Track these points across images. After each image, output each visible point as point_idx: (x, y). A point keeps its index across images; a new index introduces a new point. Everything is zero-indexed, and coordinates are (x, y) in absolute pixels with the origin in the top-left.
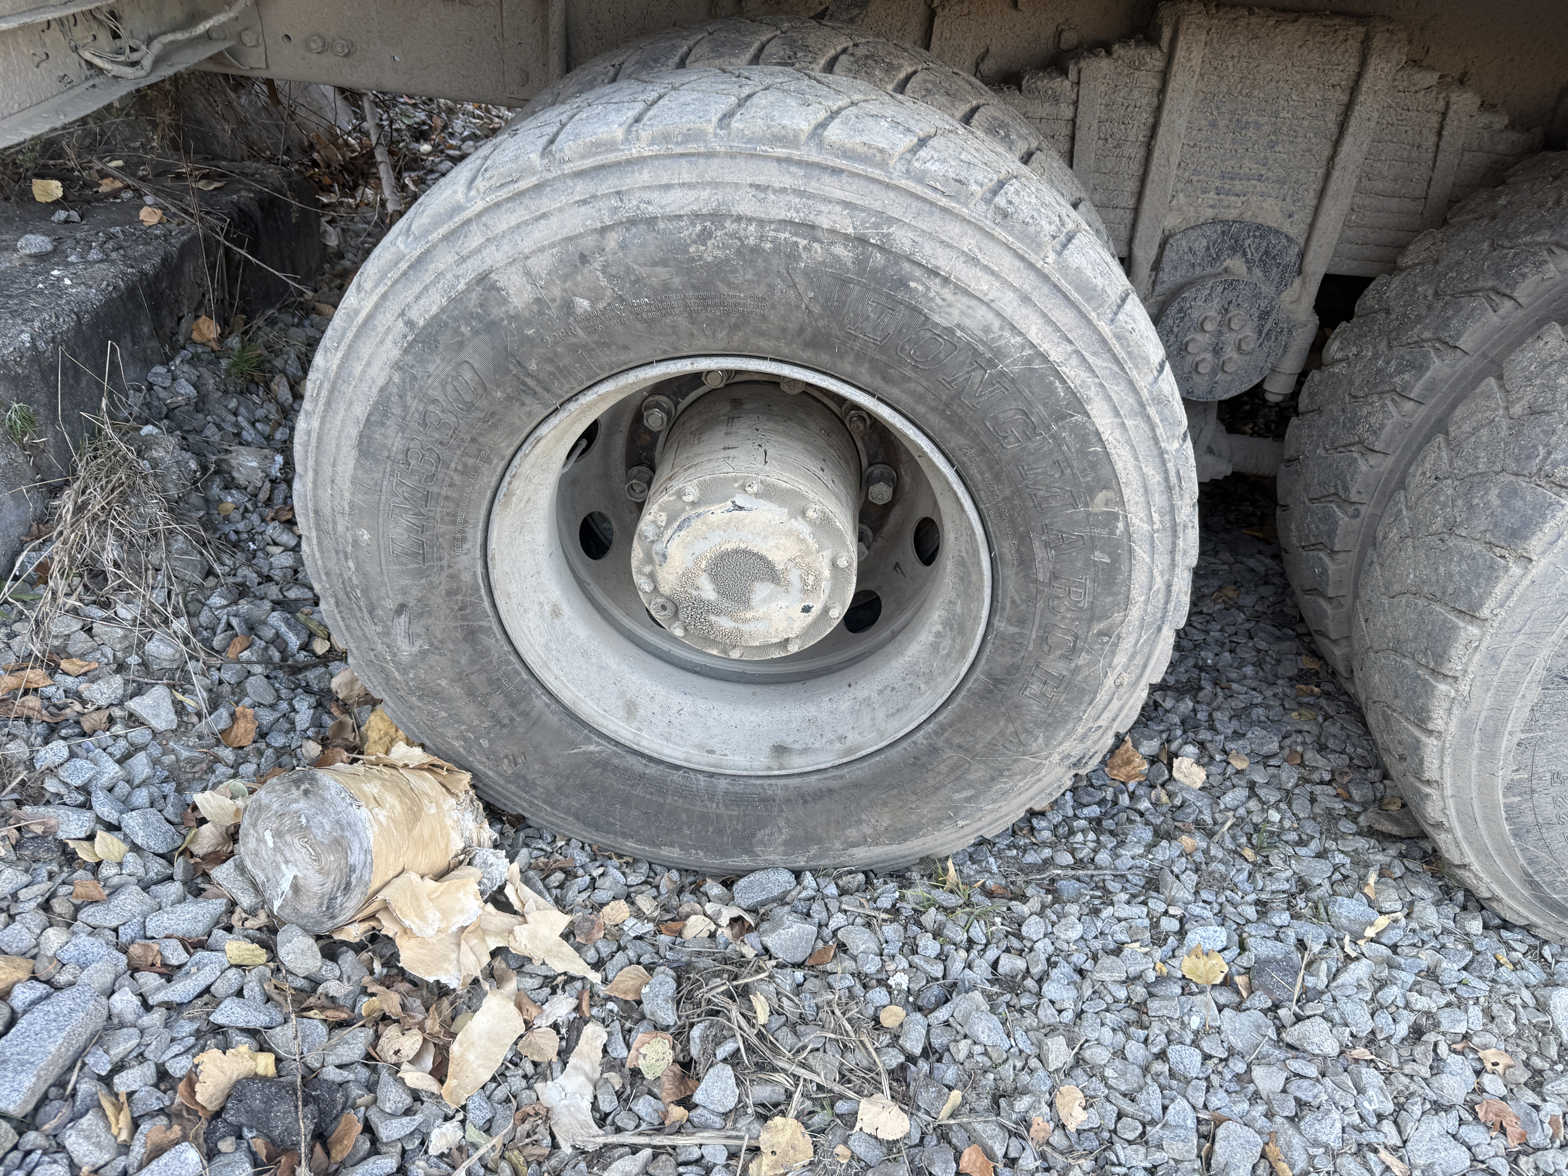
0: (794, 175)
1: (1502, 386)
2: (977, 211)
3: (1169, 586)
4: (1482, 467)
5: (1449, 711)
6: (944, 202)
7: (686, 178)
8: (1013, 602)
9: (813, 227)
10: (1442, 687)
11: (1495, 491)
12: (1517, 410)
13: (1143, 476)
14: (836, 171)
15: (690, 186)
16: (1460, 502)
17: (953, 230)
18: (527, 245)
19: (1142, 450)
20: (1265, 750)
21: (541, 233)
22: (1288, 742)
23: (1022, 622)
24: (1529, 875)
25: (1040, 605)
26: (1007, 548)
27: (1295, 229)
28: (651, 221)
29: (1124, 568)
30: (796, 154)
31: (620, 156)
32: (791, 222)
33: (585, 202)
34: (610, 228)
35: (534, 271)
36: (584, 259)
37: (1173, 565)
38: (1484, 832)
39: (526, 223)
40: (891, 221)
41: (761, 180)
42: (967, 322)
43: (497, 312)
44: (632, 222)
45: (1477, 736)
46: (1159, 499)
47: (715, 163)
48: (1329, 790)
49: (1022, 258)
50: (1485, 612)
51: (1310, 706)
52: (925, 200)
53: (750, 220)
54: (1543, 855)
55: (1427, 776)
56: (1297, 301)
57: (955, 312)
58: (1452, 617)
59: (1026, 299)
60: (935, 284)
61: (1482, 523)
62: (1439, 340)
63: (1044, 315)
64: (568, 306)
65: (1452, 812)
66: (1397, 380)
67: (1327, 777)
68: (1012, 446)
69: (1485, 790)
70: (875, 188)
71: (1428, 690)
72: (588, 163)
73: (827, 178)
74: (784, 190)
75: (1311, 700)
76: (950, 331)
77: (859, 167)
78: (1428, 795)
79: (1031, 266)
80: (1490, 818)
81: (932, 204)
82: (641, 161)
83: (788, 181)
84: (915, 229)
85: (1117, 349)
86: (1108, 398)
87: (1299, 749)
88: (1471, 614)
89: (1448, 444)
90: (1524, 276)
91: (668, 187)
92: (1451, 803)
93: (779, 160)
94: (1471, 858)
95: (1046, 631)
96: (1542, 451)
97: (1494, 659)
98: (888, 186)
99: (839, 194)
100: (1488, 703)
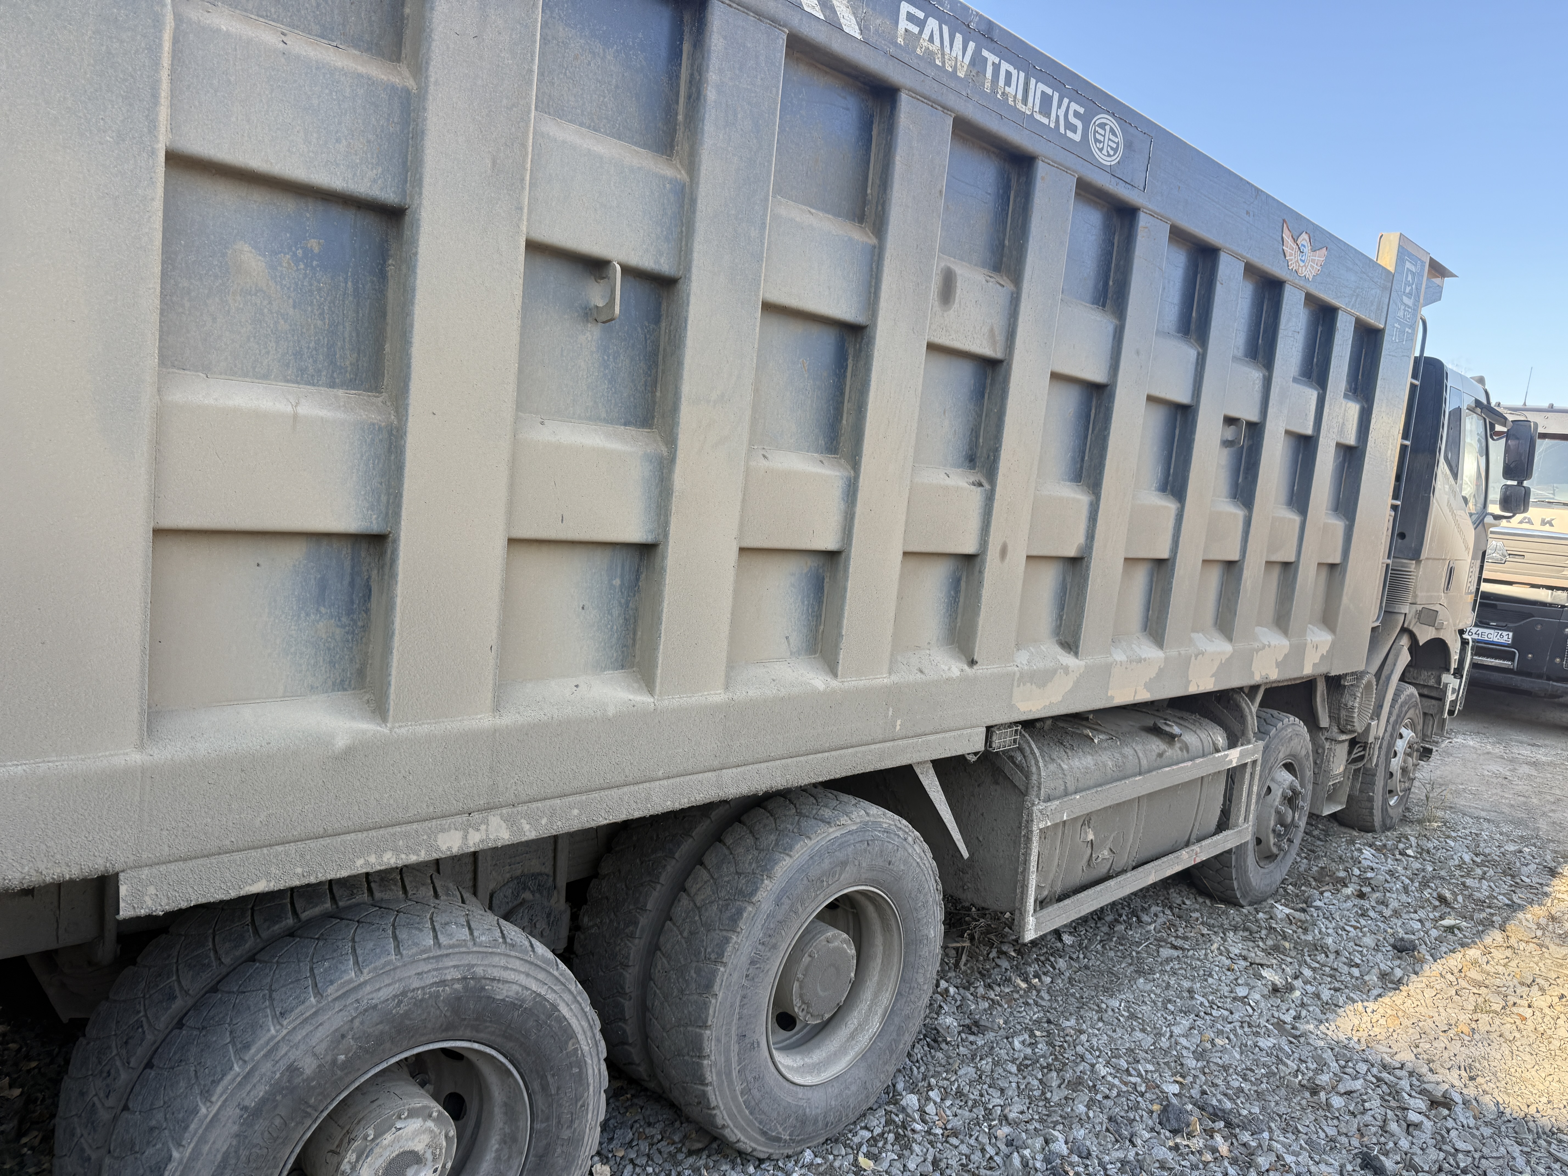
0: (432, 963)
1: (674, 924)
2: (502, 949)
3: (599, 1070)
4: (683, 963)
5: (711, 1071)
6: (490, 950)
7: (387, 982)
8: (542, 1111)
9: (445, 981)
10: (705, 1062)
11: (692, 972)
12: (685, 934)
13: (582, 1027)
14: (447, 955)
15: (389, 985)
16: (680, 980)
17: (496, 960)
18: (314, 1042)
19: (579, 1016)
20: (627, 1140)
21: (320, 1033)
22: (634, 1129)
23: (547, 1119)
24: (762, 1130)
25: (555, 1106)
26: (536, 1086)
27: (548, 869)
28: (375, 1007)
29: (584, 1070)
30: (431, 955)
31: (356, 984)
32: (436, 983)
33: (341, 1010)
34: (356, 1017)
35: (318, 1053)
36: (343, 1036)
37: (599, 1060)
38: (740, 1119)
39: (311, 1032)
40: (473, 966)
41: (419, 970)
42: (510, 994)
43: (297, 1081)
44: (366, 1010)
45: (724, 1077)
46: (589, 1034)
47: (398, 971)
48: (664, 1143)
49: (522, 959)
50: (709, 1023)
51: (632, 1105)
52: (483, 952)
53: (418, 989)
54: (763, 1117)
55: (712, 1105)
56: (558, 901)
57: (504, 992)
58: (697, 1030)
59: (528, 975)
60: (495, 984)
61: (693, 986)
62: (638, 908)
63: (535, 978)
64: (334, 1061)
65: (726, 1117)
66: (627, 931)
67: (660, 1137)
68: (533, 1037)
69: (734, 1098)
70: (464, 955)
71: (700, 1066)
72: (340, 993)
73: (445, 959)
74: (429, 971)
75: (629, 1103)
76: (503, 1000)
77: (457, 950)
78: (715, 1114)
79: (526, 961)
80: (740, 1111)
81: (486, 953)
82: (365, 983)
83: (430, 967)
84: (483, 965)
85: (562, 980)
86: (564, 1000)
87: (641, 1130)
88: (705, 1026)
89: (664, 955)
90: (660, 873)
91: (379, 989)
92: (724, 1113)
93: (424, 959)
94: (740, 1135)
95: (559, 1118)
96: (702, 949)
97: (718, 1040)
98: (468, 953)
99: (451, 964)
100: (723, 1060)
